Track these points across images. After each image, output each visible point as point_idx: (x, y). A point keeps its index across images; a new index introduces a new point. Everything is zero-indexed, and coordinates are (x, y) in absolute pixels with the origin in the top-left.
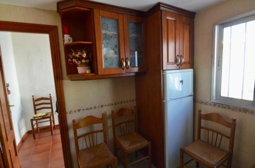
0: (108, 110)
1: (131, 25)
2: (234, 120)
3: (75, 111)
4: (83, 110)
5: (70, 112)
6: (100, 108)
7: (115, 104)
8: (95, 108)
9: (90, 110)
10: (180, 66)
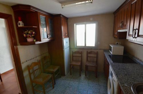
0: (39, 58)
1: (49, 19)
2: (82, 52)
3: (25, 62)
4: (29, 60)
5: (23, 63)
6: (36, 58)
7: (41, 55)
8: (33, 58)
9: (31, 60)
10: (66, 37)
